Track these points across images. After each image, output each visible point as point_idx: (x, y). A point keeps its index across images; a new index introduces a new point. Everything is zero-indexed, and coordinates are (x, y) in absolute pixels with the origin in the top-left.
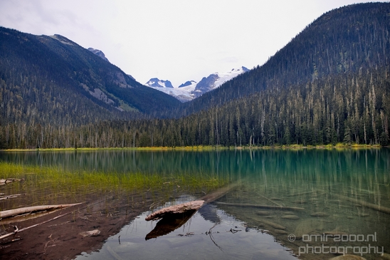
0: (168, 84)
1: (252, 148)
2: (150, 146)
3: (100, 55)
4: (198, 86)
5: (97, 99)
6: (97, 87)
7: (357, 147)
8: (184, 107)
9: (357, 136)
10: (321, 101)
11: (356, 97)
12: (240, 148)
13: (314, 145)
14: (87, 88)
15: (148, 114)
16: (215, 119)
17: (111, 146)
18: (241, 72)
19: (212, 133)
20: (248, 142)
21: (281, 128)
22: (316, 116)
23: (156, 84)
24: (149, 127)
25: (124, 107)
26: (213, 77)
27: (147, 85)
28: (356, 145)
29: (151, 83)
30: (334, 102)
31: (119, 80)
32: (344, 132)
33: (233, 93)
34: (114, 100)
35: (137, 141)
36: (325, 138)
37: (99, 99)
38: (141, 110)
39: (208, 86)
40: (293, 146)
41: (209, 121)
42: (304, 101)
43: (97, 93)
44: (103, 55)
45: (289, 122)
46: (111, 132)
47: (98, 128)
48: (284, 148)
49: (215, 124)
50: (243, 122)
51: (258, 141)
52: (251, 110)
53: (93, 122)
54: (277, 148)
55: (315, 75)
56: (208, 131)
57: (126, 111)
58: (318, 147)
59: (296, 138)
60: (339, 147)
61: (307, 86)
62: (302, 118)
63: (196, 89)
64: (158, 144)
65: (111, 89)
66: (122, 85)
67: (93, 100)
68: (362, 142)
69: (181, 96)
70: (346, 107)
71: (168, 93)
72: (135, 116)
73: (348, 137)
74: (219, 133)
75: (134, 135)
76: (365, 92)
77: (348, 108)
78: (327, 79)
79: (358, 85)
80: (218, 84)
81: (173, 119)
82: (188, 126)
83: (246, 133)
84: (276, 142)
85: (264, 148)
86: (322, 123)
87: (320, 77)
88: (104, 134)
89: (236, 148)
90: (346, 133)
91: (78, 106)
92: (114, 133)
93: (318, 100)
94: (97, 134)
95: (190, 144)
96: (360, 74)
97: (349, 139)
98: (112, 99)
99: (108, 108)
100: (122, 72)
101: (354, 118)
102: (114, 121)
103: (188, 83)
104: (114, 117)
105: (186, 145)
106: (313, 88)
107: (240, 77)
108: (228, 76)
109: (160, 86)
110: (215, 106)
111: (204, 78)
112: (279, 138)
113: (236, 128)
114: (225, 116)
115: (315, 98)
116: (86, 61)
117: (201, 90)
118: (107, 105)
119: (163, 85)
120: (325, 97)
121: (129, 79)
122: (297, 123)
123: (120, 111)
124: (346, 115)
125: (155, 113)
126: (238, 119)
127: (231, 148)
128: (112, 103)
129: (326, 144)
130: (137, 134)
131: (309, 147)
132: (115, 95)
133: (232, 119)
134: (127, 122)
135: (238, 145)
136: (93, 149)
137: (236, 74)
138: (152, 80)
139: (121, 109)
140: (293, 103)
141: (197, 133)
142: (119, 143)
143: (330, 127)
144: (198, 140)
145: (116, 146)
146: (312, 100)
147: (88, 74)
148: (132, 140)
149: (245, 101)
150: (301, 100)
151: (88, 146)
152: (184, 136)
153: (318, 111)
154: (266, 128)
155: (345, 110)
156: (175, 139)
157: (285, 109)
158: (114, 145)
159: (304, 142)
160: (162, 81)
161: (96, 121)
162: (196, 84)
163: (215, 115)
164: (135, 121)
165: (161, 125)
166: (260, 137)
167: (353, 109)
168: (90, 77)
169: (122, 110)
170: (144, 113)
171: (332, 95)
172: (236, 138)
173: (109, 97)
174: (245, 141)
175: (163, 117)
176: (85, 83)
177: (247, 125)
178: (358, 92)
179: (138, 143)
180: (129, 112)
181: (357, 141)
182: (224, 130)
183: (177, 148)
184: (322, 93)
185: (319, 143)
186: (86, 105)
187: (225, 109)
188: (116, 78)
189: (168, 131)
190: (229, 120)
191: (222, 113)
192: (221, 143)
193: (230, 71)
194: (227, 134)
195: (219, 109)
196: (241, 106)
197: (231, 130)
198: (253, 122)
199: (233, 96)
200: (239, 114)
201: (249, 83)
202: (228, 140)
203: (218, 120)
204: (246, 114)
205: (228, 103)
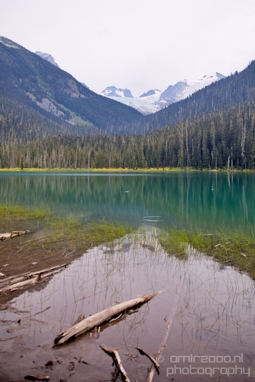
0: (127, 93)
1: (230, 171)
2: (107, 167)
3: (49, 60)
4: (163, 96)
5: (45, 111)
6: (45, 97)
8: (147, 121)
12: (215, 171)
14: (33, 98)
15: (104, 128)
16: (185, 135)
17: (62, 166)
18: (215, 79)
19: (181, 153)
20: (225, 164)
23: (114, 93)
24: (106, 145)
25: (75, 120)
26: (181, 86)
27: (103, 94)
29: (107, 92)
31: (70, 88)
33: (205, 105)
34: (64, 112)
35: (93, 161)
37: (48, 110)
38: (95, 124)
39: (175, 96)
41: (177, 138)
43: (46, 104)
44: (53, 59)
46: (62, 149)
47: (47, 144)
49: (185, 142)
50: (219, 139)
51: (237, 162)
52: (229, 125)
53: (40, 137)
56: (176, 150)
57: (78, 125)
63: (161, 99)
64: (116, 165)
65: (60, 99)
66: (74, 94)
67: (40, 112)
69: (142, 107)
71: (128, 104)
72: (89, 131)
74: (190, 152)
75: (89, 154)
80: (186, 94)
81: (134, 136)
82: (153, 143)
83: (222, 153)
88: (54, 153)
89: (210, 171)
91: (24, 119)
92: (66, 151)
94: (45, 152)
95: (155, 166)
98: (62, 110)
99: (58, 121)
100: (74, 79)
102: (65, 137)
103: (152, 92)
104: (65, 131)
105: (150, 166)
107: (213, 85)
108: (199, 83)
109: (117, 96)
110: (185, 120)
111: (170, 87)
113: (210, 147)
114: (196, 132)
116: (33, 67)
117: (167, 100)
118: (57, 117)
119: (121, 94)
121: (82, 88)
123: (71, 125)
125: (112, 128)
126: (214, 136)
127: (204, 171)
128: (62, 116)
130: (93, 153)
132: (66, 106)
133: (205, 136)
134: (80, 138)
135: (213, 167)
136: (41, 170)
137: (208, 82)
138: (108, 88)
139: (72, 122)
141: (164, 153)
142: (71, 163)
144: (165, 160)
145: (68, 166)
147: (35, 82)
148: (87, 160)
149: (221, 115)
151: (36, 166)
152: (147, 156)
154: (247, 147)
156: (136, 158)
158: (66, 166)
160: (120, 90)
161: (44, 136)
162: (160, 93)
163: (184, 131)
164: (89, 137)
165: (119, 143)
166: (240, 158)
168: (37, 85)
169: (73, 124)
170: (99, 127)
172: (211, 159)
173: (59, 108)
174: (221, 163)
175: (121, 132)
176: (31, 92)
177: (224, 143)
179: (93, 163)
180: (82, 126)
182: (196, 149)
183: (139, 170)
186: (32, 117)
187: (197, 124)
188: (67, 86)
189: (129, 149)
190: (202, 137)
191: (193, 129)
192: (192, 165)
193: (202, 78)
194: (200, 155)
195: (189, 124)
196: (216, 120)
197: (204, 149)
198: (232, 139)
199: (205, 108)
200: (215, 131)
201: (225, 92)
202: (201, 161)
203: (188, 137)
204: (222, 130)
205: (200, 117)
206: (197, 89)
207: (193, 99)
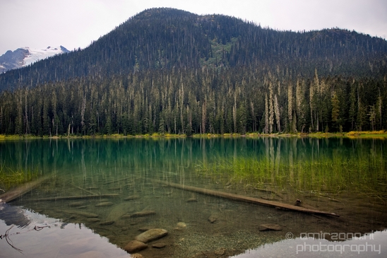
1: (70, 137)
7: (169, 136)
9: (170, 128)
10: (141, 92)
11: (170, 92)
12: (56, 138)
13: (134, 135)
16: (24, 103)
18: (59, 51)
19: (19, 120)
20: (66, 131)
21: (103, 117)
22: (136, 107)
26: (22, 52)
28: (168, 135)
30: (152, 95)
32: (159, 122)
33: (48, 75)
36: (143, 128)
39: (14, 62)
40: (114, 135)
41: (15, 105)
42: (126, 91)
45: (111, 111)
48: (105, 137)
49: (24, 110)
50: (60, 108)
51: (77, 129)
52: (70, 96)
54: (98, 137)
55: (137, 67)
56: (13, 117)
58: (137, 136)
59: (117, 128)
60: (155, 136)
61: (129, 77)
62: (123, 108)
68: (172, 132)
70: (161, 100)
73: (162, 128)
74: (30, 119)
76: (176, 88)
77: (163, 101)
78: (146, 73)
79: (171, 82)
80: (28, 61)
83: (63, 121)
84: (97, 131)
85: (84, 137)
86: (141, 114)
87: (141, 70)
89: (51, 138)
90: (161, 124)
93: (138, 92)
96: (173, 72)
97: (163, 129)
101: (167, 111)
106: (134, 79)
107: (57, 57)
108: (42, 53)
110: (24, 88)
111: (9, 52)
112: (100, 127)
113: (51, 115)
114: (37, 100)
115: (136, 89)
117: (4, 65)
120: (145, 89)
122: (118, 113)
124: (161, 107)
126: (55, 105)
127: (45, 137)
129: (144, 133)
131: (129, 137)
133: (46, 104)
135: (54, 134)
137: (52, 53)
140: (115, 92)
143: (148, 118)
146: (133, 91)
149: (63, 85)
150: (123, 90)
153: (138, 102)
154: (87, 116)
155: (161, 103)
157: (107, 98)
159: (125, 132)
163: (23, 99)
166: (80, 126)
167: (167, 102)
171: (150, 88)
172: (51, 126)
174: (62, 130)
177: (65, 112)
178: (171, 88)
181: (169, 131)
182: (36, 117)
184: (142, 85)
185: (138, 132)
187: (37, 92)
190: (42, 105)
191: (33, 97)
192: (31, 132)
193: (46, 48)
194: (40, 122)
195: (29, 92)
196: (58, 91)
197: (44, 117)
198: (72, 109)
199: (48, 78)
200: (56, 100)
201: (68, 65)
202: (41, 129)
203: (28, 104)
204: (64, 100)
205: (41, 86)
206: (40, 59)
207: (35, 68)
